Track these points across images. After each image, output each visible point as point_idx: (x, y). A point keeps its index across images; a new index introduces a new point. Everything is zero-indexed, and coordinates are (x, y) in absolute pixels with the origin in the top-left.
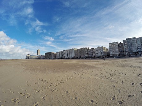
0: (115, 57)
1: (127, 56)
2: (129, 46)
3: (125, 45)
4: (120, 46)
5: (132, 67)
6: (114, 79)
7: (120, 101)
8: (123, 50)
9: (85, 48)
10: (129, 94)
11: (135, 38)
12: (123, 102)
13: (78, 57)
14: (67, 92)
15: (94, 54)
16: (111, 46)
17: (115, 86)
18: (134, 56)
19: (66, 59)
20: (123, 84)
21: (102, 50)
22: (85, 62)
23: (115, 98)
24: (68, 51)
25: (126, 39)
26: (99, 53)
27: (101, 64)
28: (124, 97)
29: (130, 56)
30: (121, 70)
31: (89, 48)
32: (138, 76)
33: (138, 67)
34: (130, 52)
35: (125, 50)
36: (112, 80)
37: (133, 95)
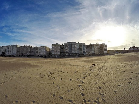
0: (56, 57)
1: (67, 56)
2: (69, 49)
3: (66, 47)
4: (62, 47)
5: (70, 65)
6: (53, 77)
7: (61, 97)
8: (64, 51)
9: (28, 46)
10: (68, 89)
11: (75, 43)
12: (63, 97)
13: (20, 55)
14: (6, 96)
15: (37, 53)
16: (53, 46)
17: (54, 83)
18: (72, 57)
19: (7, 56)
20: (62, 80)
21: (44, 49)
22: (26, 60)
23: (55, 94)
24: (10, 48)
25: (68, 42)
26: (42, 52)
27: (42, 63)
28: (64, 92)
29: (69, 56)
30: (60, 68)
31: (32, 47)
32: (75, 73)
33: (75, 65)
34: (70, 53)
35: (65, 51)
36: (52, 78)
37: (72, 90)
